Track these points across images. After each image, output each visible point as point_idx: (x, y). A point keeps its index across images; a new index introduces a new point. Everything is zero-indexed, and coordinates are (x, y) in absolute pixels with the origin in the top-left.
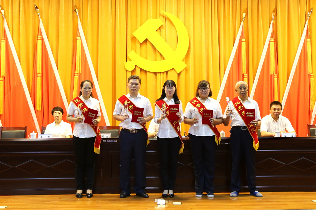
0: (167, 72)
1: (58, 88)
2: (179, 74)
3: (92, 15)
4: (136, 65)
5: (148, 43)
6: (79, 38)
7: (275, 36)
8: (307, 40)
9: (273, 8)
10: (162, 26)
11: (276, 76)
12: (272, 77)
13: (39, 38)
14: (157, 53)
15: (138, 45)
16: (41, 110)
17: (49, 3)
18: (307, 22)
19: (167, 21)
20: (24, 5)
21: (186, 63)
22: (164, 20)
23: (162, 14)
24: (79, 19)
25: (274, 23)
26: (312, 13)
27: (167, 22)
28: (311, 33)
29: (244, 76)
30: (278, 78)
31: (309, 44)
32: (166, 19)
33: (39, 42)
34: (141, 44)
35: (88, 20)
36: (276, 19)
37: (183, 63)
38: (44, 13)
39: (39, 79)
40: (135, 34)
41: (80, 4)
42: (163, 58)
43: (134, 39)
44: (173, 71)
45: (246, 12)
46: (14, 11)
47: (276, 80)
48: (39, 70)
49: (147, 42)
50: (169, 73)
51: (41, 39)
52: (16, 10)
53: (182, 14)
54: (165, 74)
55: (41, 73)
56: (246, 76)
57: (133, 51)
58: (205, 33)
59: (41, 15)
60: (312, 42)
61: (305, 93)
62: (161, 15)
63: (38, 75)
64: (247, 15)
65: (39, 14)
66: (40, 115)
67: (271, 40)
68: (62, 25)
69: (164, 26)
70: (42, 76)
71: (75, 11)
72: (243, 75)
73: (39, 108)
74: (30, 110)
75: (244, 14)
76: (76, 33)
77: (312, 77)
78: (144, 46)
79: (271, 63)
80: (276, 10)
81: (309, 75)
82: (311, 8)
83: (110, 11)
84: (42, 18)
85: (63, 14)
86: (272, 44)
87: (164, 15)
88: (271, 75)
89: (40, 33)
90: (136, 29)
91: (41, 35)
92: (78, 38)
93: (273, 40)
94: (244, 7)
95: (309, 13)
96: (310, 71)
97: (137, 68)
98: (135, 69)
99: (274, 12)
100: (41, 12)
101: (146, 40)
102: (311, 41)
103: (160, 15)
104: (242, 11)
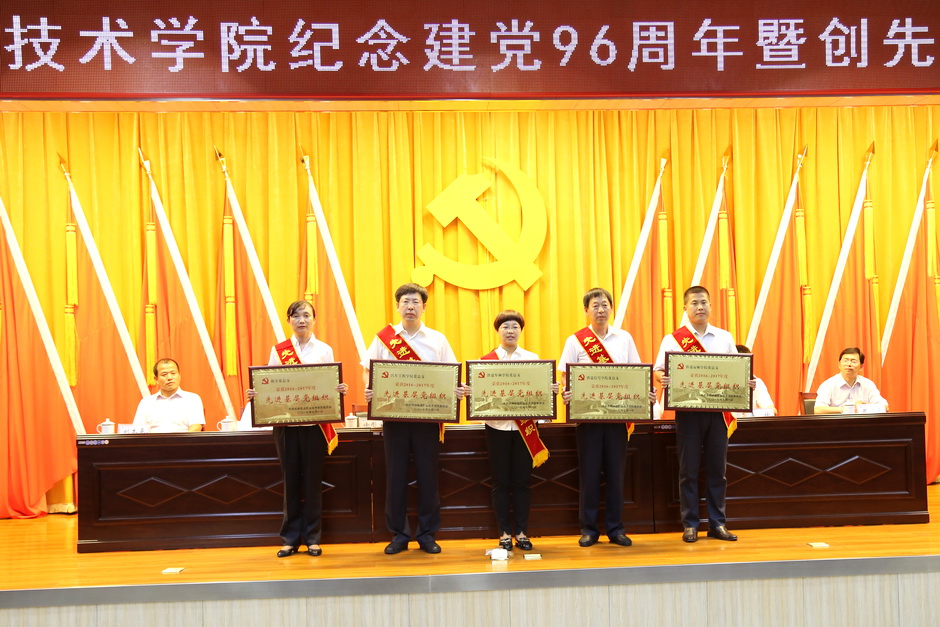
0: (501, 289)
1: (271, 328)
2: (527, 293)
3: (338, 168)
4: (434, 276)
5: (460, 228)
6: (313, 218)
7: (729, 206)
8: (797, 214)
9: (725, 145)
10: (489, 189)
11: (731, 293)
12: (724, 293)
13: (225, 221)
14: (480, 248)
15: (439, 232)
16: (235, 374)
17: (245, 145)
18: (797, 176)
19: (499, 177)
20: (193, 150)
21: (542, 268)
22: (493, 175)
23: (488, 164)
24: (311, 178)
25: (727, 178)
26: (806, 155)
27: (500, 182)
28: (805, 198)
29: (666, 294)
30: (736, 295)
31: (800, 222)
32: (497, 174)
33: (228, 230)
34: (445, 229)
35: (331, 179)
36: (731, 170)
37: (536, 267)
38: (235, 166)
39: (230, 308)
40: (432, 208)
41: (311, 145)
42: (492, 258)
43: (429, 218)
44: (515, 285)
45: (668, 155)
46: (170, 162)
47: (732, 300)
48: (230, 290)
49: (457, 225)
50: (505, 290)
51: (231, 221)
52: (175, 161)
53: (530, 164)
54: (497, 292)
55: (233, 294)
56: (668, 294)
57: (428, 245)
58: (581, 203)
59: (230, 170)
60: (808, 219)
61: (792, 326)
62: (487, 167)
63: (228, 300)
64: (670, 161)
65: (224, 167)
66: (235, 383)
67: (721, 216)
68: (275, 192)
69: (493, 190)
70: (236, 302)
71: (303, 161)
72: (663, 292)
73: (232, 370)
74: (212, 375)
75: (664, 162)
76: (305, 208)
77: (807, 292)
78: (451, 235)
79: (722, 265)
80: (730, 152)
81: (802, 289)
82: (805, 144)
83: (376, 158)
84: (231, 176)
85: (276, 167)
86: (724, 224)
87: (493, 166)
88: (722, 291)
89: (227, 209)
90: (434, 198)
91: (231, 214)
92: (309, 219)
93: (725, 216)
94: (663, 146)
95: (800, 156)
96: (802, 280)
97: (437, 281)
98: (433, 282)
99: (726, 154)
100: (229, 164)
101: (456, 221)
102: (805, 217)
103: (483, 165)
104: (659, 154)
